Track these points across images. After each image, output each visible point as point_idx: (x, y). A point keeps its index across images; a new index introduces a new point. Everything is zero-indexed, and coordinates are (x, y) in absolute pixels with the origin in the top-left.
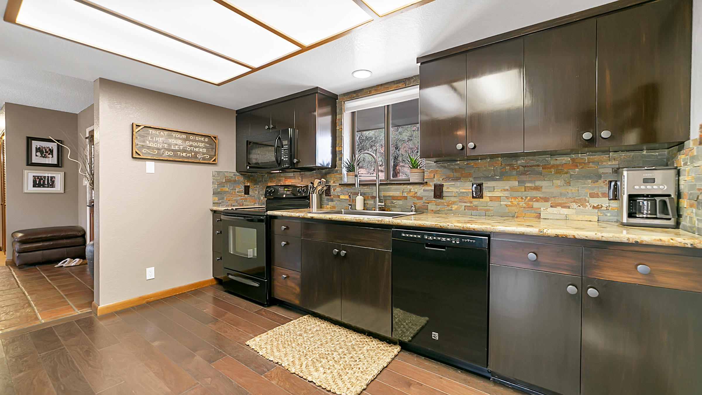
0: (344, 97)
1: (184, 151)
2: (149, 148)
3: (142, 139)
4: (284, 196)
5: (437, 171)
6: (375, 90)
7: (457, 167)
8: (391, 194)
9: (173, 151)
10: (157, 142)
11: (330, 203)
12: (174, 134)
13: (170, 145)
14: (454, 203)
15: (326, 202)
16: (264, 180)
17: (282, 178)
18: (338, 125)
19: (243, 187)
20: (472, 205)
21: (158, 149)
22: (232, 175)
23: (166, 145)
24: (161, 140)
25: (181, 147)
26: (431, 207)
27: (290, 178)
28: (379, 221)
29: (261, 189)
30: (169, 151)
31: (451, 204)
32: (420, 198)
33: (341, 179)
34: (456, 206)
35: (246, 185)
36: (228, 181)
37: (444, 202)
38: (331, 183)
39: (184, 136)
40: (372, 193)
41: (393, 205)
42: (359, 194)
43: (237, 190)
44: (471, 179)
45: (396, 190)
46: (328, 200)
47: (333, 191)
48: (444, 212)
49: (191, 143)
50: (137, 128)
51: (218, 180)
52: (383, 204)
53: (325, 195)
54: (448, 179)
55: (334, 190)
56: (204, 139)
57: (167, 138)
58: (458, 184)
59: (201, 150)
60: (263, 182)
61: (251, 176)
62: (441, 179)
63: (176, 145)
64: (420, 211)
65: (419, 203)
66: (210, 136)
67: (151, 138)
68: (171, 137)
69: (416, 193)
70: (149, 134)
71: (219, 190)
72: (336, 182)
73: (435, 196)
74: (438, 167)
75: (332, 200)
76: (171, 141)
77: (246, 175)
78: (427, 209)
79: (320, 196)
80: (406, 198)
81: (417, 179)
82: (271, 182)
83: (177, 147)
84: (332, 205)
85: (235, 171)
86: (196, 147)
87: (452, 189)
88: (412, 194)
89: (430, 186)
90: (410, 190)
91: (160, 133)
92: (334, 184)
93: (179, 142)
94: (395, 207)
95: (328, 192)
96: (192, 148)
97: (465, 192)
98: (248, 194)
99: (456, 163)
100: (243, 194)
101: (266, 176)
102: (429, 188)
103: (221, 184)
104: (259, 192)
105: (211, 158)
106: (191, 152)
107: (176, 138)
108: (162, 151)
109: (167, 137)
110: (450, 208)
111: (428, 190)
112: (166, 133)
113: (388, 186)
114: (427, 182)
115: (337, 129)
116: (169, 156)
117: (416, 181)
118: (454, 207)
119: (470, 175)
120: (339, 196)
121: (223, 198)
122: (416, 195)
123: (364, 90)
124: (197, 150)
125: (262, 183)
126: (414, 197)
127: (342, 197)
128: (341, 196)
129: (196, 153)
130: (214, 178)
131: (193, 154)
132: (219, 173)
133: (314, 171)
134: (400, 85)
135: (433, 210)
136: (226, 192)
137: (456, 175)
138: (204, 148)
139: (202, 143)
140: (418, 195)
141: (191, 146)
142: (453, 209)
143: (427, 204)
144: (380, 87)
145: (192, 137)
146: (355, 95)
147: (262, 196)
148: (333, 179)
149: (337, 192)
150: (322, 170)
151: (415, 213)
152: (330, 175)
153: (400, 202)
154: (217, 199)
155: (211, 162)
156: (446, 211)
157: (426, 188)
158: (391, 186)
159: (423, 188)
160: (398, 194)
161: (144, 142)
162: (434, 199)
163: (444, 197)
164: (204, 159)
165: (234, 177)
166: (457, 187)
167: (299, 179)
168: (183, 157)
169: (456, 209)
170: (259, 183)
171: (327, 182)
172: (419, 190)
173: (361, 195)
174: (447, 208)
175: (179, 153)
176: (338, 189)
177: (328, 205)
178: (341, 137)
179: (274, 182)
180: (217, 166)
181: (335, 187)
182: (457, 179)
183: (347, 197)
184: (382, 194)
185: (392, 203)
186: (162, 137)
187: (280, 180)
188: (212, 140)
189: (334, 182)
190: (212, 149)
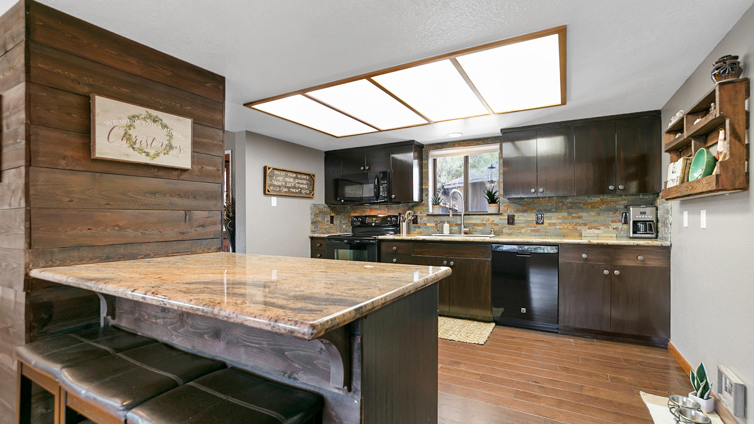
0: (430, 147)
1: (294, 187)
2: (274, 186)
3: (270, 179)
4: (373, 224)
5: (510, 205)
6: (458, 144)
7: (524, 203)
8: (473, 222)
9: (288, 188)
10: (278, 180)
11: (417, 230)
12: (289, 174)
13: (286, 183)
14: (523, 228)
15: (413, 228)
16: (347, 211)
17: (366, 210)
18: (424, 168)
19: (329, 217)
20: (536, 229)
21: (279, 187)
22: (323, 207)
23: (284, 183)
24: (280, 178)
25: (293, 184)
26: (505, 231)
27: (376, 209)
28: (482, 240)
29: (343, 219)
30: (285, 188)
31: (521, 228)
32: (497, 225)
33: (428, 210)
34: (524, 230)
35: (331, 215)
36: (321, 212)
37: (515, 227)
38: (418, 214)
39: (294, 175)
40: (456, 221)
41: (474, 230)
42: (446, 222)
43: (326, 220)
44: (535, 211)
45: (476, 219)
46: (415, 227)
47: (419, 220)
48: (515, 234)
49: (299, 181)
50: (268, 170)
51: (314, 211)
52: (468, 229)
53: (412, 224)
54: (518, 211)
55: (421, 219)
56: (306, 177)
57: (284, 178)
58: (526, 214)
59: (304, 186)
60: (345, 212)
61: (335, 207)
62: (513, 211)
63: (290, 182)
64: (497, 234)
65: (496, 228)
66: (310, 175)
67: (276, 178)
68: (286, 176)
69: (493, 221)
70: (274, 174)
71: (315, 220)
72: (422, 213)
73: (509, 223)
74: (510, 202)
75: (419, 227)
76: (287, 179)
77: (331, 206)
78: (502, 232)
79: (408, 224)
80: (485, 225)
81: (495, 211)
82: (354, 212)
83: (290, 184)
84: (419, 231)
85: (324, 203)
86: (301, 184)
87: (521, 218)
88: (490, 222)
89: (504, 216)
90: (488, 219)
91: (280, 173)
92: (421, 215)
93: (292, 180)
94: (476, 231)
95: (415, 221)
96: (299, 185)
97: (531, 220)
98: (333, 223)
99: (524, 200)
100: (330, 223)
101: (349, 207)
102: (504, 217)
103: (316, 215)
104: (341, 222)
105: (310, 193)
106: (299, 188)
107: (290, 177)
108: (282, 188)
109: (285, 176)
110: (520, 231)
111: (503, 219)
112: (284, 173)
113: (470, 216)
114: (502, 214)
115: (423, 171)
116: (285, 192)
117: (494, 212)
118: (523, 231)
119: (534, 209)
120: (426, 224)
121: (317, 227)
122: (493, 222)
123: (449, 143)
124: (301, 186)
125: (344, 214)
126: (492, 224)
127: (429, 225)
128: (427, 224)
129: (302, 189)
130: (311, 209)
131: (299, 190)
132: (315, 205)
133: (401, 204)
134: (480, 142)
135: (506, 233)
136: (319, 222)
137: (524, 208)
138: (306, 184)
139: (305, 180)
140: (495, 222)
141: (298, 183)
142: (522, 232)
143: (502, 229)
144: (462, 142)
145: (299, 176)
146: (440, 146)
147: (344, 225)
148: (420, 211)
149: (424, 221)
150: (408, 204)
151: (494, 235)
152: (417, 207)
153: (481, 228)
154: (313, 227)
155: (311, 196)
156: (516, 234)
157: (501, 217)
158: (473, 216)
159: (499, 217)
160: (478, 222)
161: (271, 181)
162: (508, 225)
163: (515, 224)
164: (306, 193)
165: (324, 208)
166: (525, 217)
167: (385, 210)
168: (294, 193)
169: (524, 232)
170: (341, 214)
171: (414, 213)
172: (496, 219)
173: (447, 223)
174: (518, 231)
175: (291, 189)
176: (425, 219)
177: (415, 231)
178: (427, 178)
179: (358, 212)
180: (313, 200)
181: (422, 217)
182: (525, 211)
183: (433, 225)
184: (465, 222)
185: (474, 228)
186: (281, 177)
187: (364, 211)
188: (312, 177)
189: (421, 213)
190: (311, 185)
